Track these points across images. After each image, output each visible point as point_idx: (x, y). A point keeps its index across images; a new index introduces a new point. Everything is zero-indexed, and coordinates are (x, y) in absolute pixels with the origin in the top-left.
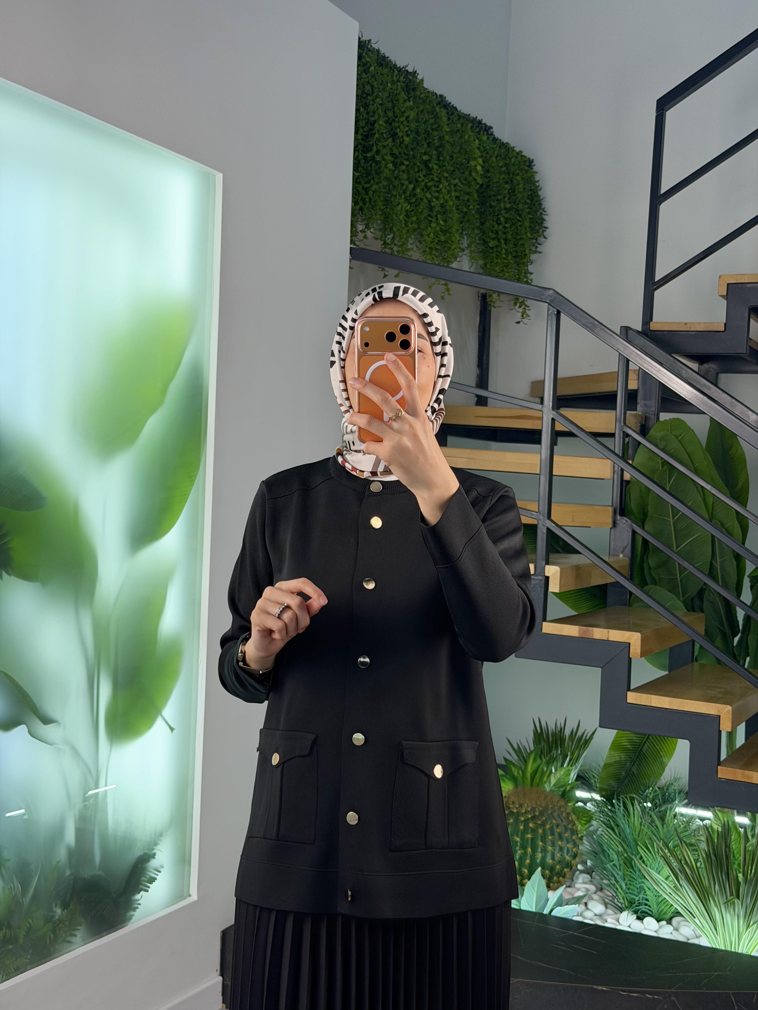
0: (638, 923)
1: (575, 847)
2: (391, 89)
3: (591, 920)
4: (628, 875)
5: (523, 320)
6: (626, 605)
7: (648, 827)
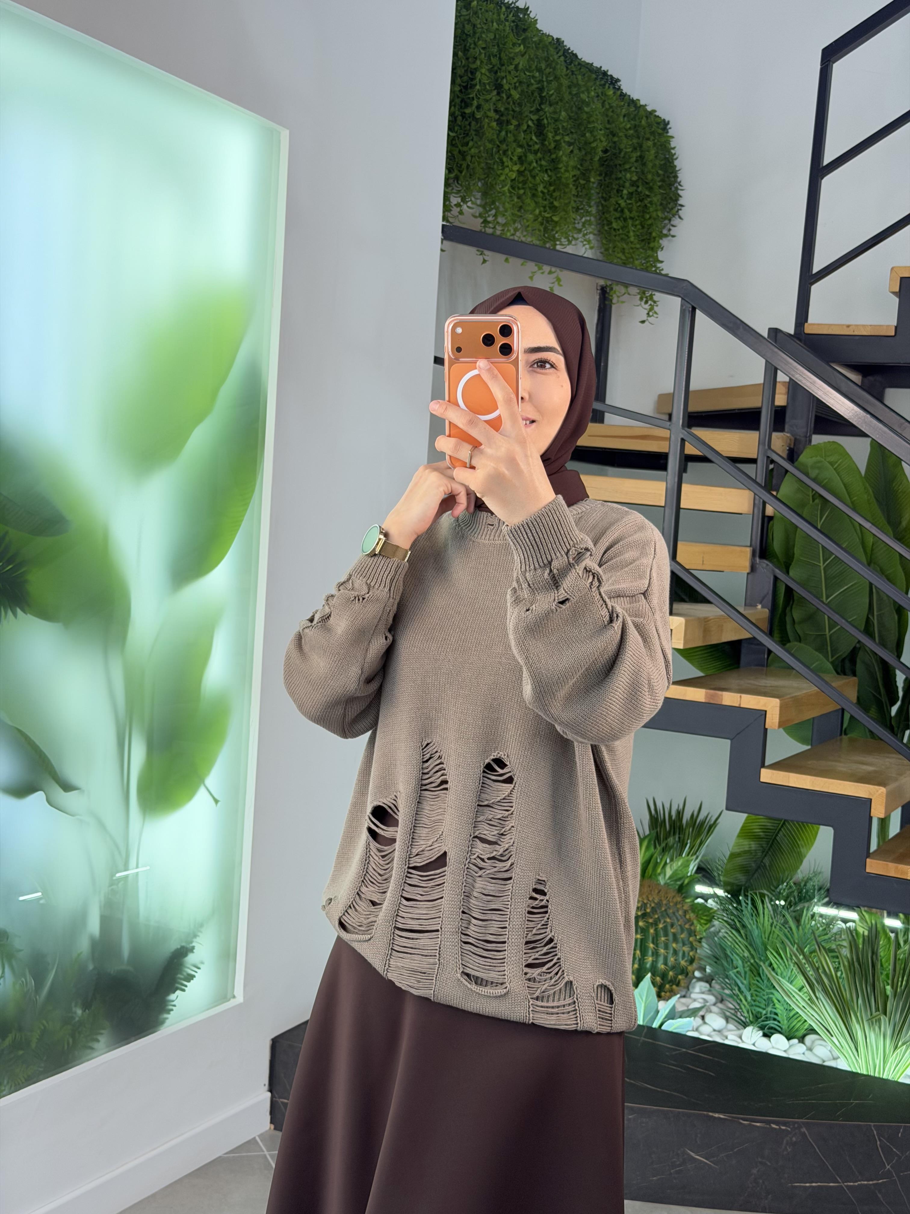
0: (765, 1040)
1: (692, 950)
2: (497, 29)
3: (709, 1035)
4: (754, 984)
5: (649, 318)
6: (763, 666)
7: (781, 929)
